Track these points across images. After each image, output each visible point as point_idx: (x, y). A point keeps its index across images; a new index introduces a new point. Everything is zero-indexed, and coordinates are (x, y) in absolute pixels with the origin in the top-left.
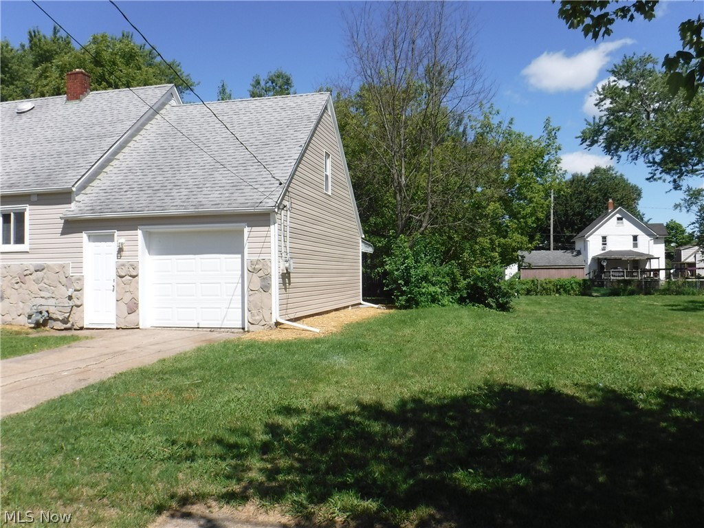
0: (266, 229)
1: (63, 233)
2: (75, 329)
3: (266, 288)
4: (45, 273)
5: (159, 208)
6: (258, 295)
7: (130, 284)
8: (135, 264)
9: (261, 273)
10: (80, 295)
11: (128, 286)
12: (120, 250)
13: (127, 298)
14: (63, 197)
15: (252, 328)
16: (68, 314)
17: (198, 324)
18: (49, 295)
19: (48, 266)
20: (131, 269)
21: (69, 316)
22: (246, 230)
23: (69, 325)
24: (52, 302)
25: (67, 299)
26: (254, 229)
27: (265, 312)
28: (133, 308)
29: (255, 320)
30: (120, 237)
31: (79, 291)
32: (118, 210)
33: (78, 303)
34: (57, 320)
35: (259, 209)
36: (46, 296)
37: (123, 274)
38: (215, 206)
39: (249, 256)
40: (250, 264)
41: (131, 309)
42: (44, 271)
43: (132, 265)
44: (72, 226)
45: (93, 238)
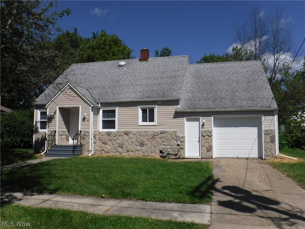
0: (272, 117)
1: (174, 118)
2: (180, 159)
3: (273, 141)
4: (165, 135)
5: (223, 108)
6: (269, 144)
7: (208, 139)
8: (211, 131)
9: (270, 135)
10: (183, 144)
11: (207, 140)
12: (203, 125)
13: (207, 145)
14: (175, 102)
15: (267, 158)
16: (177, 152)
17: (237, 156)
18: (167, 144)
19: (166, 131)
20: (209, 133)
21: (178, 153)
22: (263, 118)
23: (177, 157)
24: (170, 147)
25: (176, 146)
26: (267, 117)
27: (273, 151)
28: (210, 149)
29: (268, 154)
30: (203, 120)
31: (183, 142)
32: (203, 108)
33: (182, 147)
34: (172, 154)
35: (270, 109)
36: (166, 144)
37: (205, 135)
38: (249, 107)
39: (264, 128)
40: (265, 131)
41: (209, 150)
42: (165, 134)
43: (209, 131)
44: (178, 115)
45: (188, 120)
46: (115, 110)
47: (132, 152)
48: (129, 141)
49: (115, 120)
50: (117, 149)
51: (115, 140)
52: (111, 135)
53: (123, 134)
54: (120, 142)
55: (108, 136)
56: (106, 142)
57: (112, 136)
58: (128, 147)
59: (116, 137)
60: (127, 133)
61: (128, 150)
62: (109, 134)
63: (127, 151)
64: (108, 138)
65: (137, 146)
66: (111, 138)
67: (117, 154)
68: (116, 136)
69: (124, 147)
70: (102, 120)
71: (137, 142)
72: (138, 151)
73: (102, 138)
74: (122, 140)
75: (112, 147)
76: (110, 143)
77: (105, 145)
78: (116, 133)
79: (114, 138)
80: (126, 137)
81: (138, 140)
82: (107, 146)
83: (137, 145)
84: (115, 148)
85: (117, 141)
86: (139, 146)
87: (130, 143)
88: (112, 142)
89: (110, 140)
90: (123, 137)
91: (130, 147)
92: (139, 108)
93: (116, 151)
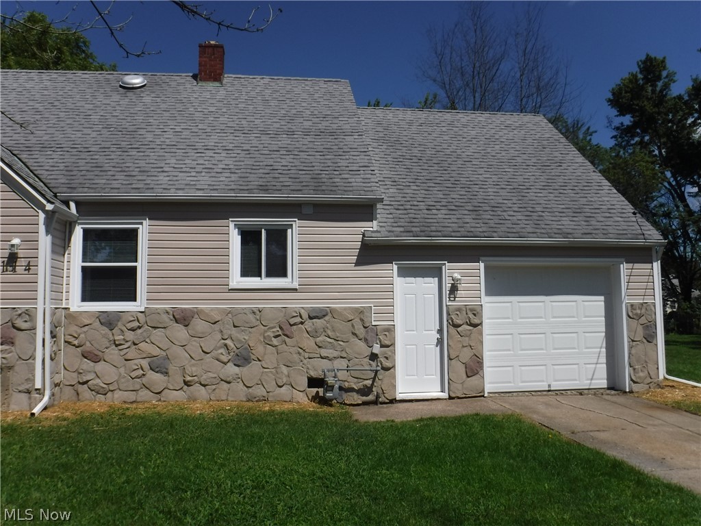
0: (649, 266)
1: (358, 263)
2: (381, 403)
3: (650, 338)
4: (328, 322)
5: (513, 235)
6: (640, 347)
7: (469, 336)
8: (478, 309)
9: (643, 320)
10: (390, 353)
11: (467, 338)
12: (454, 289)
13: (466, 355)
14: (362, 210)
15: (636, 387)
16: (370, 382)
17: (549, 386)
18: (336, 354)
19: (332, 311)
20: (471, 316)
21: (373, 384)
22: (624, 268)
23: (371, 397)
24: (342, 364)
25: (367, 360)
26: (637, 266)
27: (651, 367)
28: (475, 367)
29: (640, 377)
30: (453, 270)
31: (388, 346)
32: (453, 234)
33: (387, 364)
34: (351, 390)
35: (640, 242)
36: (331, 356)
37: (459, 322)
38: (588, 236)
39: (628, 299)
40: (629, 308)
41: (472, 370)
42: (327, 318)
43: (471, 310)
44: (371, 253)
45: (403, 272)
46: (135, 231)
47: (204, 386)
48: (194, 346)
49: (135, 268)
50: (144, 380)
51: (135, 344)
52: (119, 323)
53: (167, 320)
54: (156, 352)
55: (105, 330)
56: (97, 352)
57: (124, 329)
58: (189, 370)
59: (139, 331)
60: (183, 319)
61: (188, 378)
62: (109, 321)
63: (187, 383)
64: (104, 336)
65: (225, 364)
66: (119, 338)
67: (144, 394)
68: (139, 327)
69: (172, 369)
70: (83, 267)
71: (222, 351)
72: (229, 383)
73: (82, 336)
74: (165, 344)
75: (122, 370)
76: (113, 354)
77: (92, 364)
78: (141, 316)
79: (130, 336)
80: (180, 332)
81: (229, 342)
82: (100, 367)
83: (225, 359)
84: (134, 374)
85: (142, 345)
86: (230, 366)
87: (197, 353)
88: (125, 351)
89: (117, 346)
90: (168, 332)
91: (194, 369)
92: (232, 225)
93: (138, 387)
